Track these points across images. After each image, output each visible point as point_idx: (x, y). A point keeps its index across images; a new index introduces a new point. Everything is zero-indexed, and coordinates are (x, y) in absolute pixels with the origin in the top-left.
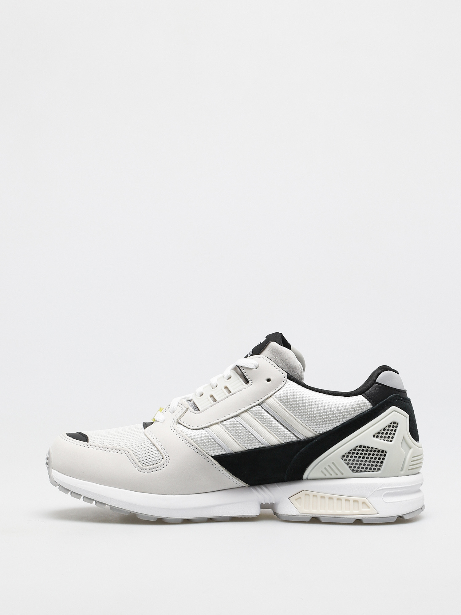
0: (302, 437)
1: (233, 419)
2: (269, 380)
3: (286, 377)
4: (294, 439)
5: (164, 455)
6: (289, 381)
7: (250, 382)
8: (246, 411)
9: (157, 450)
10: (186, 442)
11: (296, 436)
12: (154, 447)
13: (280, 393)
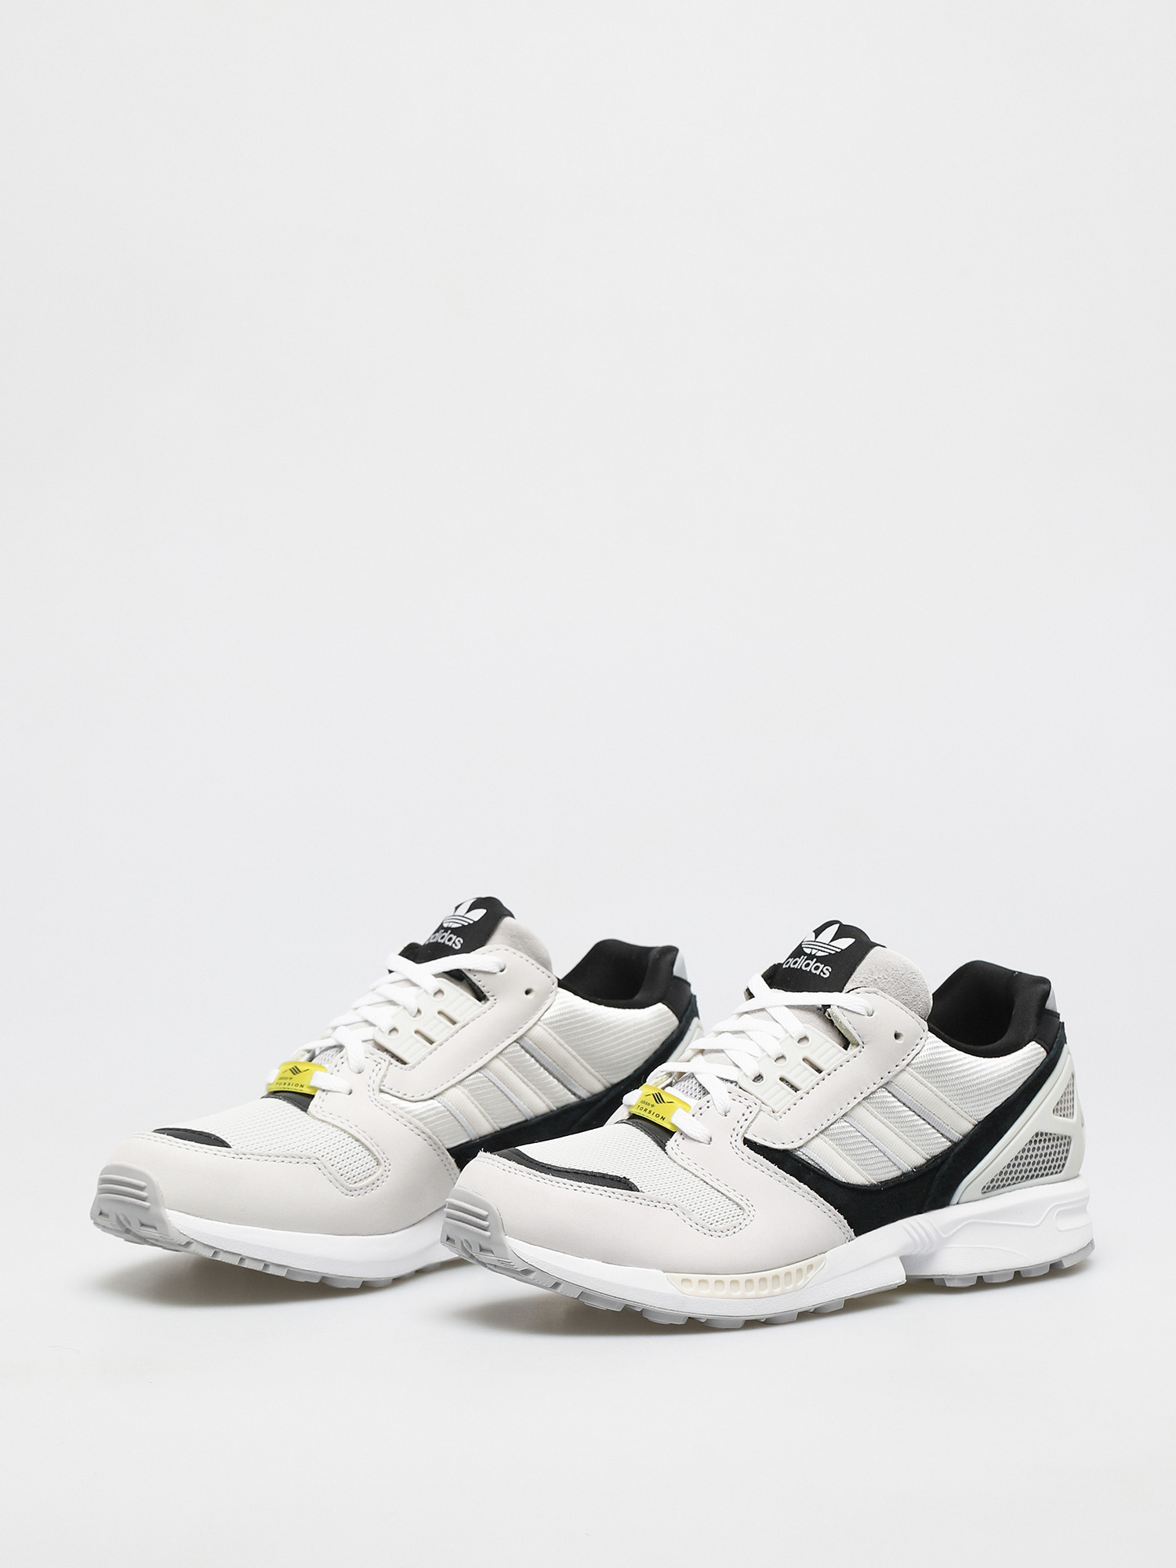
0: (584, 1095)
1: (478, 1074)
2: (527, 992)
3: (556, 984)
4: (573, 1099)
5: (379, 1157)
6: (560, 989)
7: (491, 999)
8: (496, 1057)
9: (363, 1149)
10: (411, 1127)
11: (574, 1094)
12: (358, 1144)
13: (549, 1016)
